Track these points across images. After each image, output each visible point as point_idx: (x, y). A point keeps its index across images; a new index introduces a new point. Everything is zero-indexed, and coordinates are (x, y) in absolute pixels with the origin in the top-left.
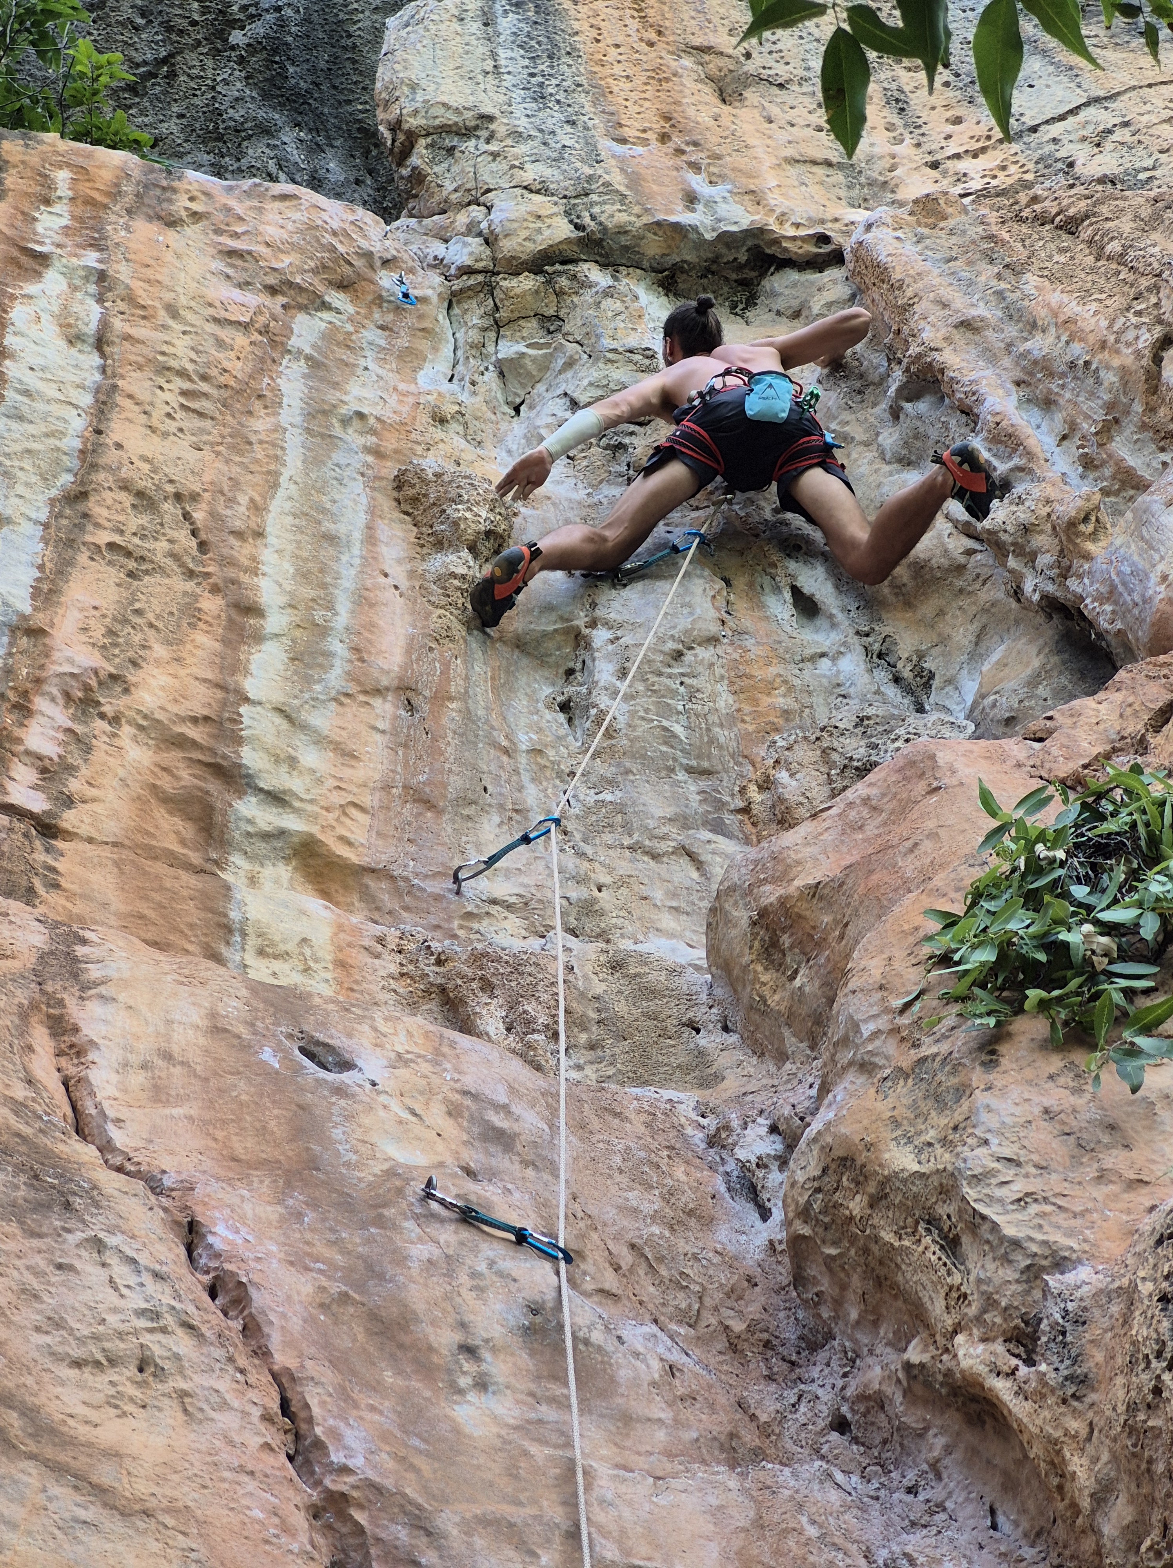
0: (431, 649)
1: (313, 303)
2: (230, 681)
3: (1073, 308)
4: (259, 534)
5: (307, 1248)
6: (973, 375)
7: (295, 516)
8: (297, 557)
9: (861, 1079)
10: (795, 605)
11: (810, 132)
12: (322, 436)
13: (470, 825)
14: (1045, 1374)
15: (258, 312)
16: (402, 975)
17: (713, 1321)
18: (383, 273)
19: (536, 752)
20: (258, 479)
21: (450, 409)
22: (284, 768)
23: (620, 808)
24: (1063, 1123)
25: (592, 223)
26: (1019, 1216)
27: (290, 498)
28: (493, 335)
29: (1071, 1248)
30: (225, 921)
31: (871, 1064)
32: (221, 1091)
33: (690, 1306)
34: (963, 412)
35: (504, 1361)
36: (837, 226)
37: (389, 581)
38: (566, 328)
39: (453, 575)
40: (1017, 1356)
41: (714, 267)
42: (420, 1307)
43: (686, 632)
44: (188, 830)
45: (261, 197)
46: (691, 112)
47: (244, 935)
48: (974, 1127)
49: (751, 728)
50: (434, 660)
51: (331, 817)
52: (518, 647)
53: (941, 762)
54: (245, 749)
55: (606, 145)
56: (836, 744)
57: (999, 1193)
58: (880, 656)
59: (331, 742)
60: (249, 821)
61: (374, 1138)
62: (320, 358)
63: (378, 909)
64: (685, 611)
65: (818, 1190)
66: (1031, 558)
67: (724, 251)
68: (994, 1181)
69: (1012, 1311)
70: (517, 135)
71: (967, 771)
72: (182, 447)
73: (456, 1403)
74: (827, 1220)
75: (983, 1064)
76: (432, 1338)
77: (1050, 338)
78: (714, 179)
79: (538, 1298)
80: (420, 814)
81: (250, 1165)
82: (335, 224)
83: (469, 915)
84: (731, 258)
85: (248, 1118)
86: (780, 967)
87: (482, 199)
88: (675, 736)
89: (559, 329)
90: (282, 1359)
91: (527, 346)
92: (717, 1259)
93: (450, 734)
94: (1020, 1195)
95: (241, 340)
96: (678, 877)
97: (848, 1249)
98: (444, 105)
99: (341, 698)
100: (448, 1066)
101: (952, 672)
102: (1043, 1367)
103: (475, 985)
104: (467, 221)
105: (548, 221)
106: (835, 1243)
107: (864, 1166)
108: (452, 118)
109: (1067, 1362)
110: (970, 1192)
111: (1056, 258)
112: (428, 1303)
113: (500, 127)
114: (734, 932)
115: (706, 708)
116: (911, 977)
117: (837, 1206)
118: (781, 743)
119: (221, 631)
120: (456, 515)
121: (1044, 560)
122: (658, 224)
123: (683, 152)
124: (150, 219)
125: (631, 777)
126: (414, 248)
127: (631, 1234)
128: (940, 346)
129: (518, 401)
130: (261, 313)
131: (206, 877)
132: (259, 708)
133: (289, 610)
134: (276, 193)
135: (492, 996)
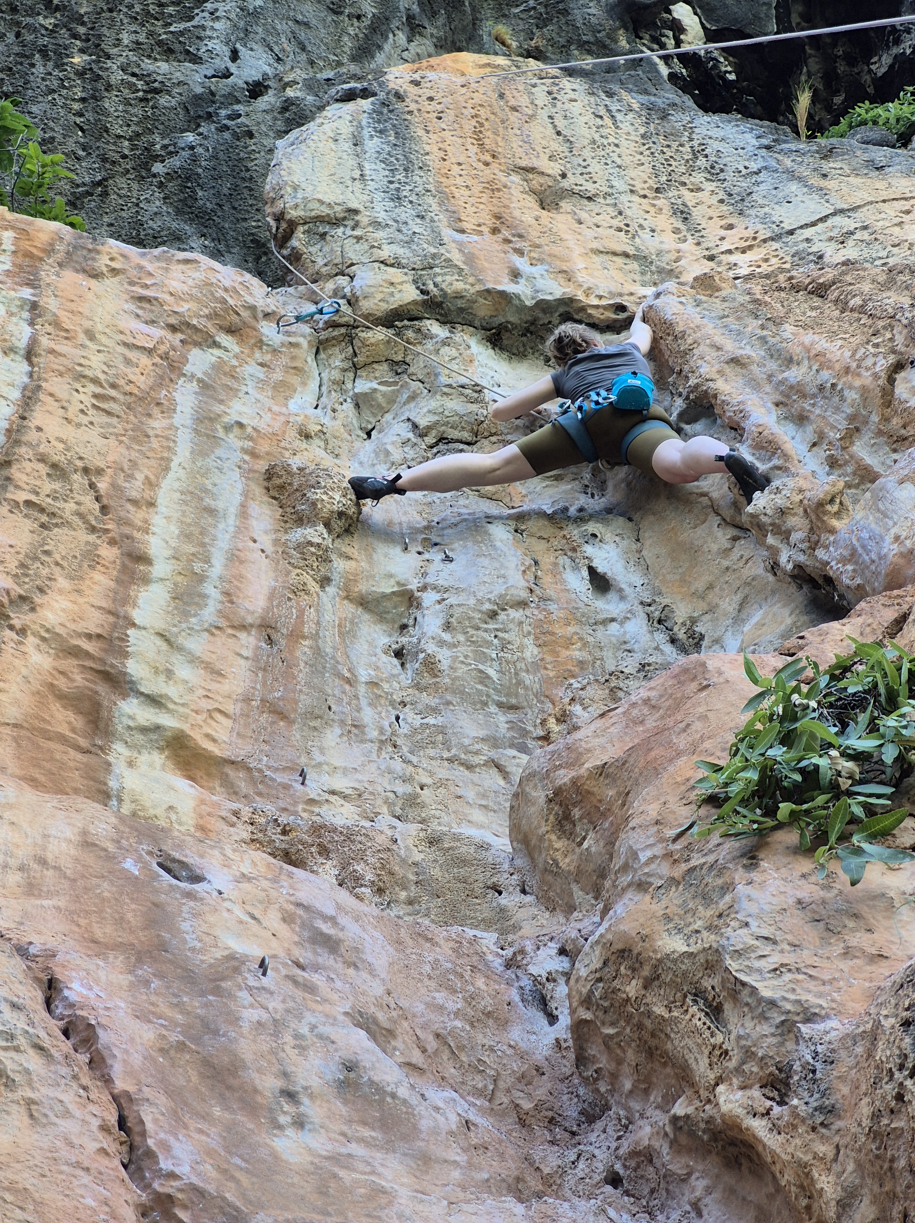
0: (289, 599)
1: (206, 341)
2: (121, 611)
3: (822, 343)
4: (152, 504)
5: (151, 1008)
6: (740, 398)
7: (182, 493)
8: (182, 522)
9: (638, 897)
10: (591, 581)
11: (612, 231)
12: (208, 436)
13: (315, 734)
14: (796, 1107)
15: (161, 342)
16: (253, 841)
17: (506, 1100)
18: (264, 323)
19: (373, 684)
20: (153, 462)
21: (314, 428)
22: (162, 678)
23: (441, 730)
24: (815, 912)
25: (435, 289)
26: (775, 983)
27: (179, 479)
28: (351, 375)
29: (821, 1006)
30: (105, 788)
31: (647, 883)
32: (86, 889)
33: (485, 1086)
34: (732, 428)
35: (320, 1106)
36: (632, 298)
37: (257, 545)
38: (411, 370)
39: (310, 543)
40: (772, 1099)
41: (532, 328)
42: (248, 1057)
43: (501, 596)
44: (79, 722)
45: (169, 260)
46: (517, 213)
47: (120, 800)
48: (737, 913)
49: (551, 674)
50: (291, 607)
51: (200, 718)
52: (361, 604)
53: (710, 667)
54: (130, 661)
55: (448, 234)
56: (621, 685)
57: (757, 964)
58: (660, 622)
59: (203, 662)
60: (130, 717)
61: (217, 932)
62: (210, 382)
63: (236, 793)
64: (501, 581)
65: (600, 980)
66: (785, 535)
67: (541, 315)
68: (753, 955)
69: (767, 1060)
70: (376, 224)
71: (732, 673)
72: (93, 435)
73: (275, 1135)
74: (606, 1004)
75: (745, 866)
76: (257, 1082)
77: (804, 369)
78: (534, 262)
79: (352, 1058)
80: (273, 723)
81: (107, 946)
82: (228, 283)
83: (312, 801)
84: (546, 321)
85: (108, 910)
86: (570, 835)
87: (347, 271)
88: (488, 677)
89: (405, 372)
90: (121, 1084)
91: (379, 384)
92: (510, 1052)
93: (302, 665)
94: (777, 966)
95: (145, 360)
96: (487, 783)
97: (624, 1028)
98: (319, 201)
99: (213, 630)
100: (285, 884)
101: (719, 633)
102: (795, 1102)
103: (313, 849)
104: (334, 287)
105: (399, 287)
106: (613, 1024)
107: (639, 954)
108: (325, 211)
109: (816, 1096)
110: (733, 965)
111: (809, 314)
112: (255, 1054)
113: (364, 219)
114: (533, 809)
115: (515, 657)
116: (683, 813)
117: (615, 991)
118: (576, 685)
119: (115, 573)
120: (315, 497)
121: (796, 537)
122: (488, 291)
123: (510, 242)
124: (77, 271)
125: (452, 708)
126: (291, 308)
127: (437, 1026)
128: (714, 377)
129: (370, 427)
130: (163, 343)
131: (91, 756)
132: (143, 632)
133: (174, 561)
134: (180, 258)
135: (328, 858)
